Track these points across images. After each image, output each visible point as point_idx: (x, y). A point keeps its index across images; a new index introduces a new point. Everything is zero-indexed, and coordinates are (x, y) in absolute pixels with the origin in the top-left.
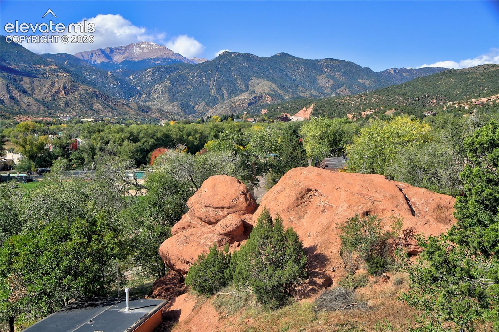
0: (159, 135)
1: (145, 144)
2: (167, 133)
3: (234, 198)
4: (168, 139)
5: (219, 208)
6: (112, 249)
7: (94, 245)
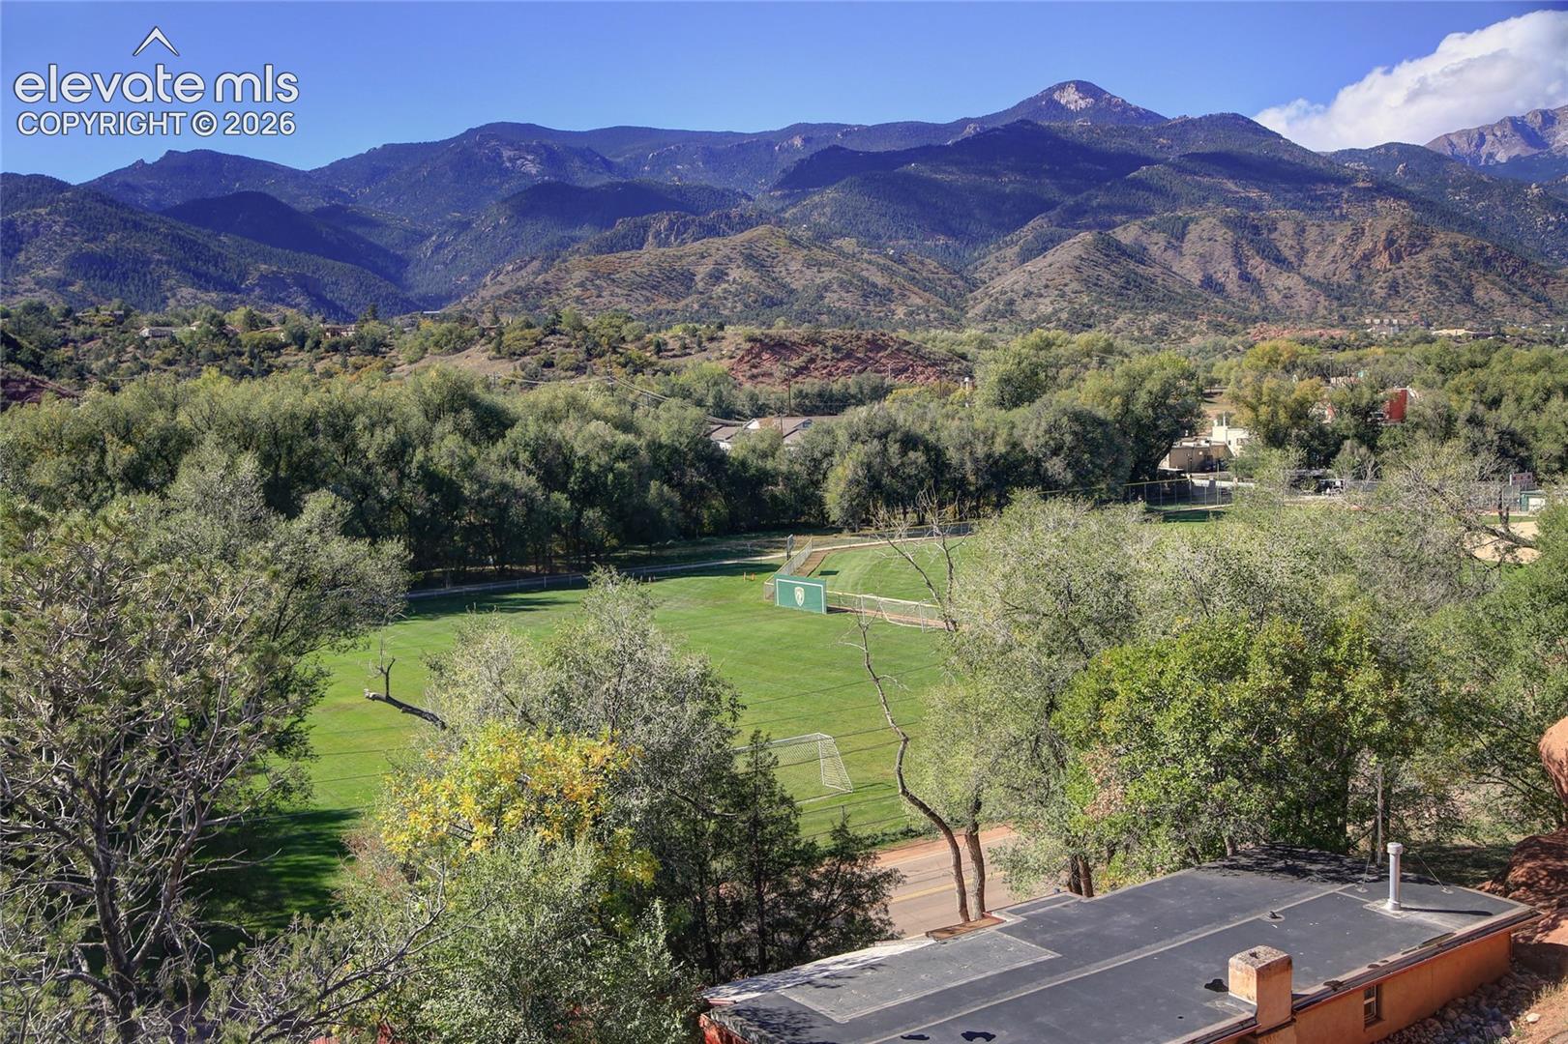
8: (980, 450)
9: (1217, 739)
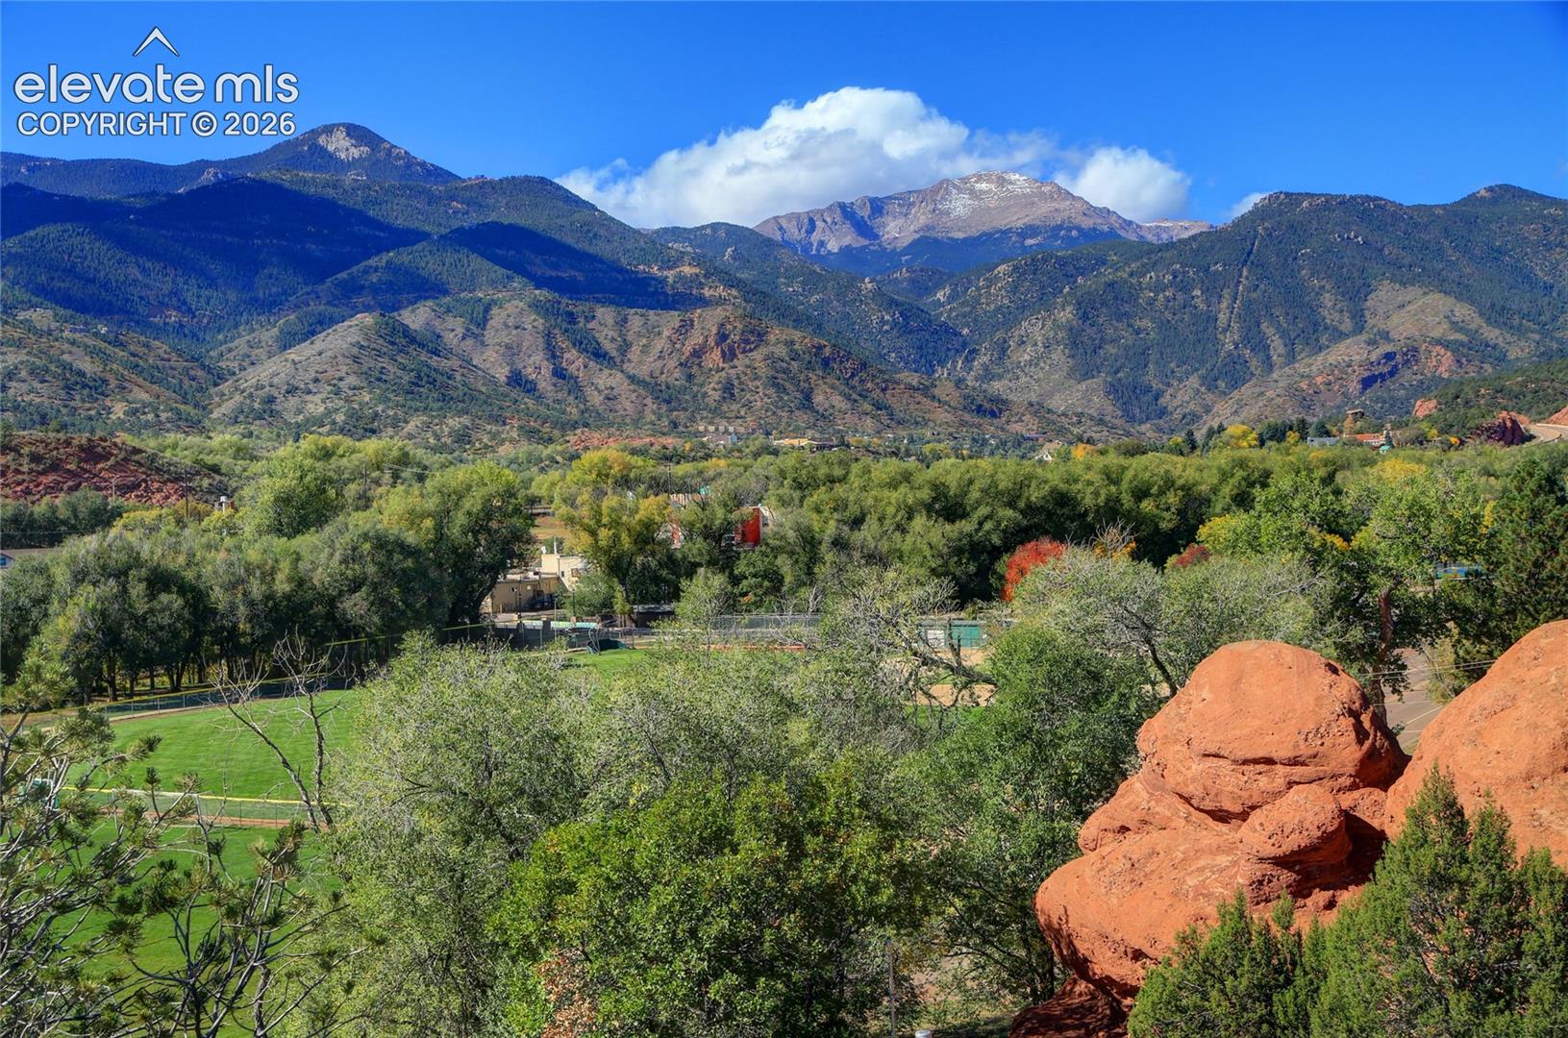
0: (1035, 495)
1: (988, 526)
2: (1063, 487)
3: (1312, 726)
4: (1066, 511)
5: (1256, 761)
6: (874, 889)
7: (811, 873)
8: (256, 589)
9: (711, 931)
